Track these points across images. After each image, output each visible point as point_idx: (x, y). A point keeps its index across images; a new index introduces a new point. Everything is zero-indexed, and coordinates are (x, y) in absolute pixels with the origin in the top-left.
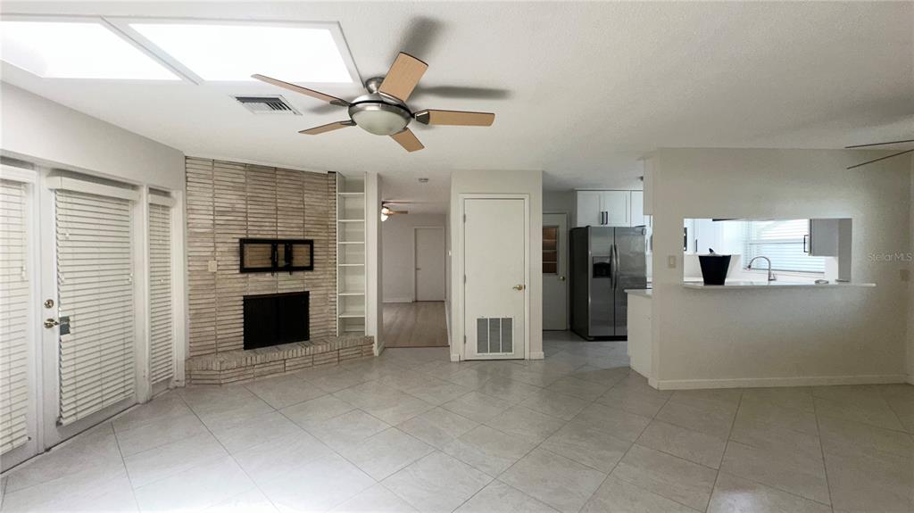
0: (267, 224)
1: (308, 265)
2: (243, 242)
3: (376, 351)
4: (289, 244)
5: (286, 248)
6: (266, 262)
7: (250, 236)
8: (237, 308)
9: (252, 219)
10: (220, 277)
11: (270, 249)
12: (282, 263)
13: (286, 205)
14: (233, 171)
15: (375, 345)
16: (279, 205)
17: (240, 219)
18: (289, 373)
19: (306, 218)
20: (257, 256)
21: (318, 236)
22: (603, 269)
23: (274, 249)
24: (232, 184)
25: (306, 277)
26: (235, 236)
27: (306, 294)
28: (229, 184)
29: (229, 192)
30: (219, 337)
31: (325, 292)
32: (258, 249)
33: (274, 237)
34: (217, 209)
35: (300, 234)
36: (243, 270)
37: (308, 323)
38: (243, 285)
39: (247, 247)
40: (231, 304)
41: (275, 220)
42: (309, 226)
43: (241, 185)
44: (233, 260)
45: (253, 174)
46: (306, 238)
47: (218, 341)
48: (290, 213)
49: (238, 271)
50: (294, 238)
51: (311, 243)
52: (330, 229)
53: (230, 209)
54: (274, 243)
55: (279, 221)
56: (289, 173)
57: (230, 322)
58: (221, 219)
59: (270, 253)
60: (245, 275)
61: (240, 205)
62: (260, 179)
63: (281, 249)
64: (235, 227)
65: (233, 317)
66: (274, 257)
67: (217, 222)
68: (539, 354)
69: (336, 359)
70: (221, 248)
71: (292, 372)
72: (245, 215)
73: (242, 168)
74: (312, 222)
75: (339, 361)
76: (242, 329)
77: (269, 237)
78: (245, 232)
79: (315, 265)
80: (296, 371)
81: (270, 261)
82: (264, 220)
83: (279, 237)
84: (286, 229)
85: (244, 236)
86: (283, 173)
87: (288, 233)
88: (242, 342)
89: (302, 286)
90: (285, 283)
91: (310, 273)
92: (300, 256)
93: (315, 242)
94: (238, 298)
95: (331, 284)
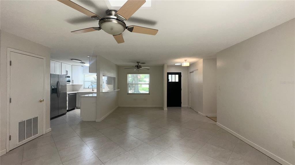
68: (49, 129)
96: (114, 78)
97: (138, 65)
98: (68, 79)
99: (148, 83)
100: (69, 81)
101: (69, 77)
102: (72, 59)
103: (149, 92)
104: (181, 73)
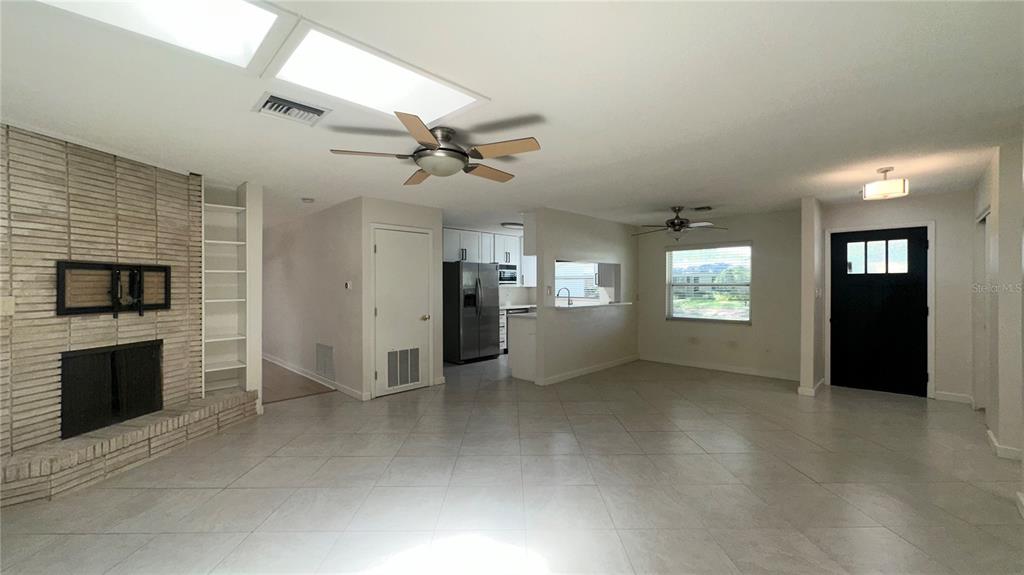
0: (101, 240)
1: (162, 302)
2: (63, 267)
3: (259, 408)
4: (137, 272)
5: (132, 278)
6: (99, 297)
7: (74, 258)
8: (49, 373)
9: (77, 231)
10: (21, 323)
11: (109, 278)
12: (126, 299)
13: (132, 214)
14: (44, 150)
15: (259, 402)
16: (120, 212)
17: (57, 228)
18: (156, 456)
19: (159, 235)
20: (85, 289)
21: (176, 261)
22: (471, 299)
23: (115, 279)
24: (43, 172)
25: (160, 319)
26: (48, 256)
27: (157, 345)
28: (38, 170)
29: (34, 183)
30: (16, 425)
31: (183, 339)
32: (88, 278)
33: (113, 260)
34: (13, 209)
35: (151, 257)
36: (62, 310)
37: (160, 384)
38: (61, 335)
39: (69, 275)
40: (40, 367)
41: (113, 235)
42: (164, 246)
43: (60, 176)
44: (46, 296)
45: (79, 159)
46: (160, 263)
47: (15, 433)
48: (138, 226)
49: (52, 314)
50: (143, 262)
51: (166, 270)
52: (193, 253)
53: (39, 212)
54: (113, 269)
55: (120, 236)
56: (136, 167)
57: (37, 397)
58: (22, 227)
59: (108, 285)
60: (66, 319)
61: (58, 207)
62: (93, 169)
63: (125, 277)
64: (49, 242)
65: (45, 388)
66: (113, 292)
67: (15, 231)
68: (441, 379)
69: (216, 426)
70: (22, 275)
71: (161, 454)
72: (65, 222)
73: (60, 148)
74: (167, 241)
75: (219, 428)
76: (59, 407)
77: (104, 260)
78: (65, 250)
79: (172, 302)
80: (166, 452)
81: (108, 297)
82: (97, 233)
83: (121, 261)
84: (132, 250)
85: (65, 257)
86: (126, 165)
87: (134, 255)
88: (59, 427)
89: (154, 332)
90: (128, 330)
91: (164, 313)
92: (152, 290)
93: (172, 269)
94: (51, 358)
95: (194, 327)
96: (617, 267)
97: (677, 217)
98: (508, 273)
99: (748, 281)
100: (513, 278)
101: (514, 267)
102: (503, 224)
103: (751, 316)
104: (926, 228)
